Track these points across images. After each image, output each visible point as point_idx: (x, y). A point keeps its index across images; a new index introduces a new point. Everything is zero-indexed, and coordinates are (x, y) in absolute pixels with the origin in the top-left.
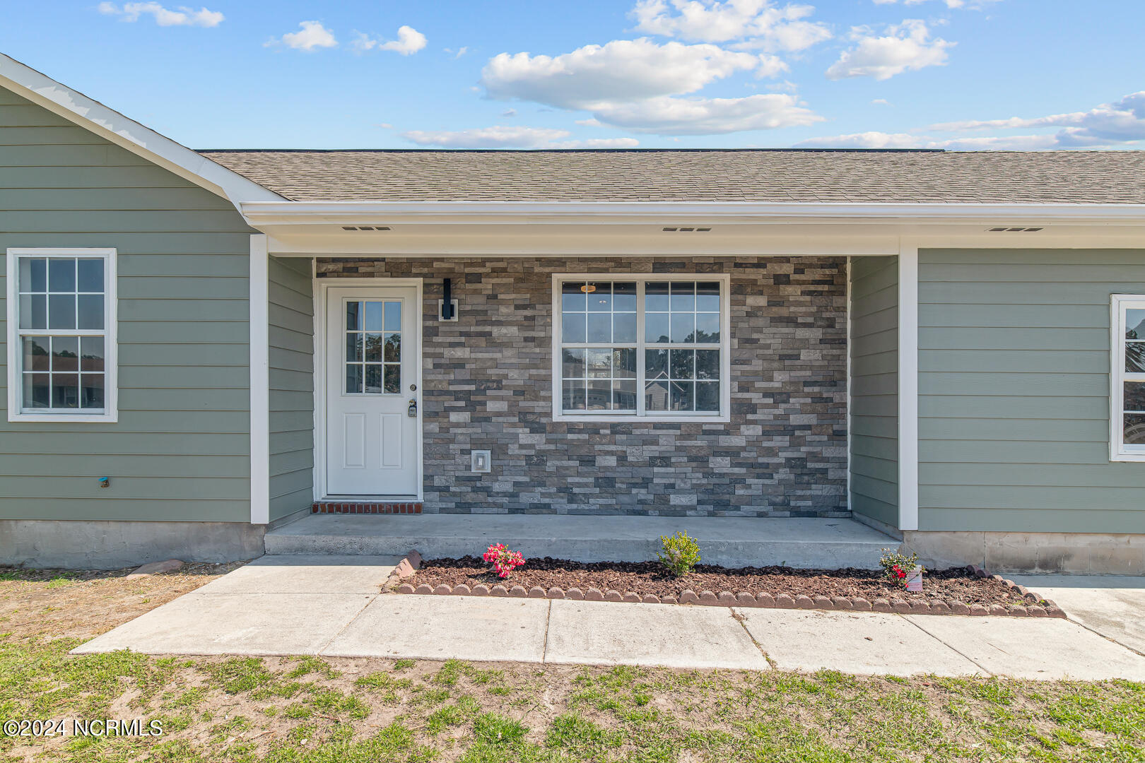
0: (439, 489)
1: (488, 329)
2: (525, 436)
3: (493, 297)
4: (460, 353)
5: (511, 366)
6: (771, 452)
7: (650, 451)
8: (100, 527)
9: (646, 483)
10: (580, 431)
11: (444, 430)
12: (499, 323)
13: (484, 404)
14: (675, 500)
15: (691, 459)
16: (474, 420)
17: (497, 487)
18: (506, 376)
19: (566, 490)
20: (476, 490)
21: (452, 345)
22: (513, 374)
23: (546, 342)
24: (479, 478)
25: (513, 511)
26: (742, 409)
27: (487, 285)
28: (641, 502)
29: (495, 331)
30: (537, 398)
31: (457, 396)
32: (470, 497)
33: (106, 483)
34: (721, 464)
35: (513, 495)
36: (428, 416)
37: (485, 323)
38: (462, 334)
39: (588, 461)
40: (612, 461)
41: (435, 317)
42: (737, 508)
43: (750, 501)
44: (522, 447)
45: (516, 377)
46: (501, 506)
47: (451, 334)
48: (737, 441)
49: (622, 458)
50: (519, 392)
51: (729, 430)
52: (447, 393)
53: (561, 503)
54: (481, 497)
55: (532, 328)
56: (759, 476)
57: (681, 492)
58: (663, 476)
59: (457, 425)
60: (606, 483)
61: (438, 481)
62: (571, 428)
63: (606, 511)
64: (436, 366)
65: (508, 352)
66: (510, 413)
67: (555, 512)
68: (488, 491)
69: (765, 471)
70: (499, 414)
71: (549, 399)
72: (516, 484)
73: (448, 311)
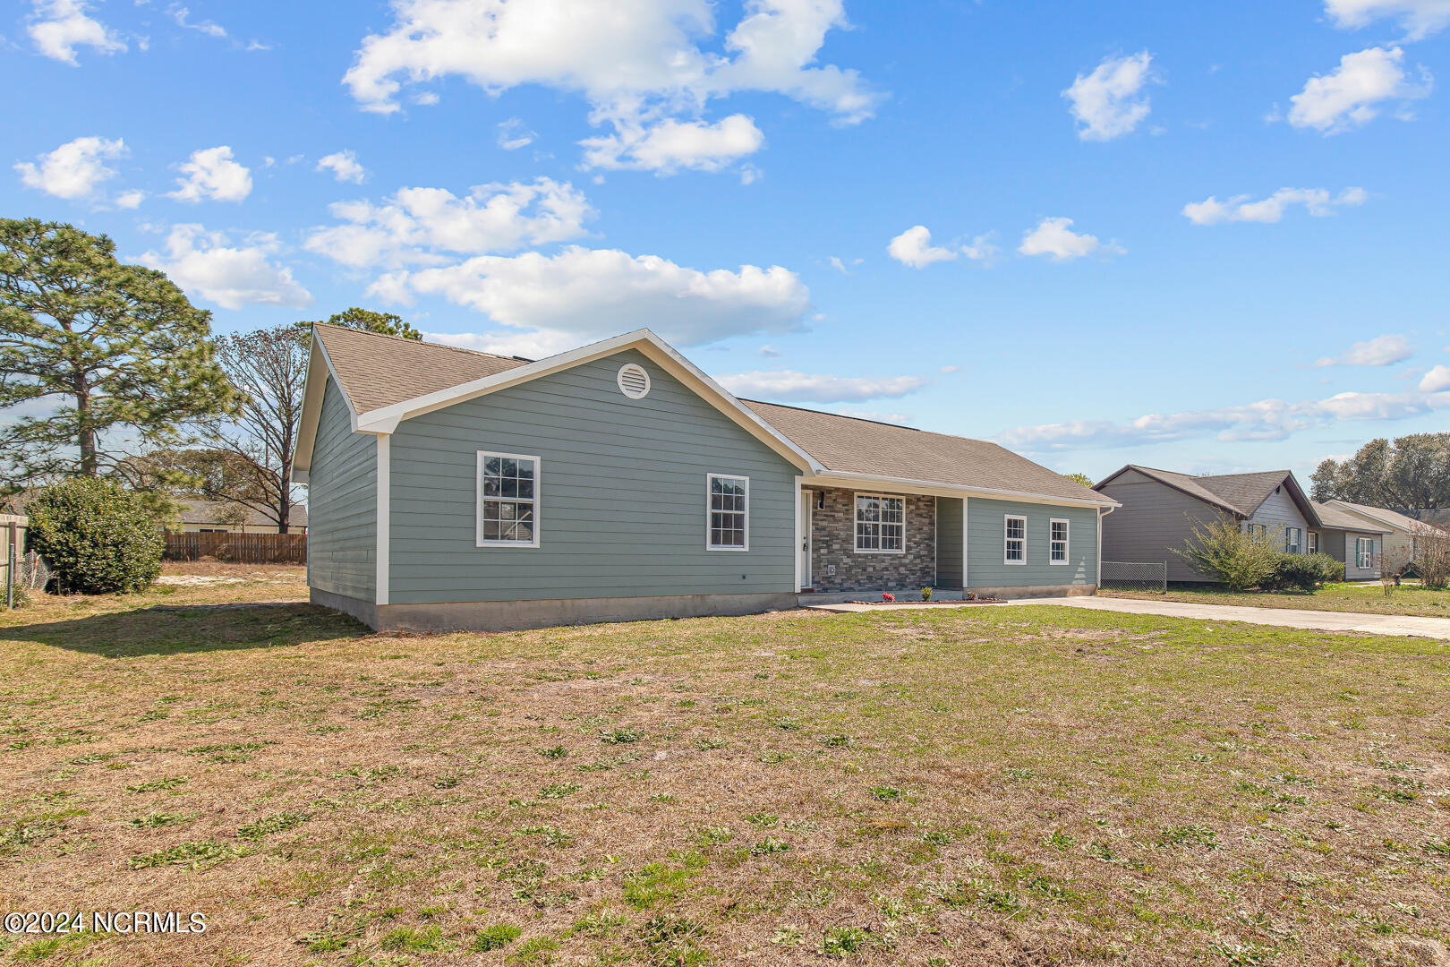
0: (817, 582)
1: (833, 514)
2: (846, 560)
3: (835, 500)
4: (825, 524)
5: (841, 530)
6: (916, 565)
7: (884, 565)
8: (741, 596)
9: (881, 578)
10: (862, 557)
11: (818, 557)
12: (836, 511)
13: (832, 545)
14: (890, 584)
15: (894, 568)
16: (829, 552)
17: (836, 581)
18: (839, 534)
19: (858, 581)
20: (829, 582)
21: (822, 520)
22: (842, 533)
23: (851, 520)
24: (830, 578)
25: (841, 591)
26: (909, 549)
27: (834, 495)
28: (881, 586)
29: (836, 515)
30: (849, 543)
31: (824, 542)
32: (827, 585)
33: (744, 577)
34: (902, 570)
35: (841, 584)
36: (814, 551)
37: (832, 511)
38: (825, 515)
39: (865, 570)
40: (871, 569)
41: (816, 508)
42: (906, 587)
43: (911, 583)
44: (844, 564)
45: (843, 535)
46: (837, 589)
47: (821, 515)
48: (907, 561)
49: (874, 568)
50: (843, 541)
51: (905, 556)
52: (820, 541)
53: (856, 587)
54: (831, 585)
55: (848, 514)
56: (913, 574)
57: (891, 581)
58: (887, 575)
59: (823, 555)
60: (870, 578)
61: (816, 579)
62: (859, 555)
63: (869, 590)
64: (817, 529)
65: (840, 524)
66: (840, 550)
67: (854, 591)
68: (833, 582)
69: (913, 572)
70: (837, 550)
71: (853, 544)
72: (842, 579)
73: (821, 506)
